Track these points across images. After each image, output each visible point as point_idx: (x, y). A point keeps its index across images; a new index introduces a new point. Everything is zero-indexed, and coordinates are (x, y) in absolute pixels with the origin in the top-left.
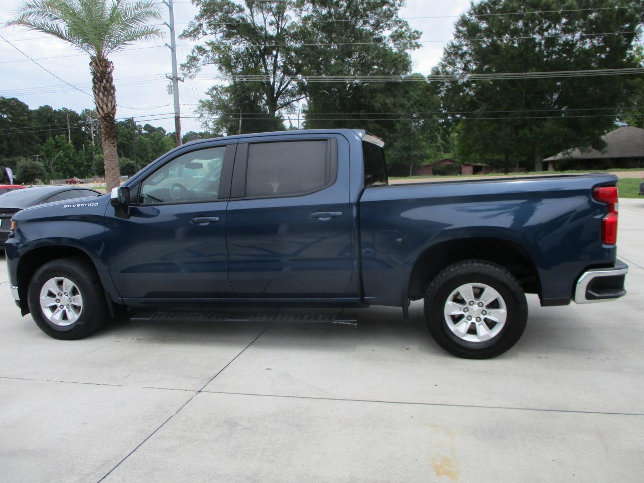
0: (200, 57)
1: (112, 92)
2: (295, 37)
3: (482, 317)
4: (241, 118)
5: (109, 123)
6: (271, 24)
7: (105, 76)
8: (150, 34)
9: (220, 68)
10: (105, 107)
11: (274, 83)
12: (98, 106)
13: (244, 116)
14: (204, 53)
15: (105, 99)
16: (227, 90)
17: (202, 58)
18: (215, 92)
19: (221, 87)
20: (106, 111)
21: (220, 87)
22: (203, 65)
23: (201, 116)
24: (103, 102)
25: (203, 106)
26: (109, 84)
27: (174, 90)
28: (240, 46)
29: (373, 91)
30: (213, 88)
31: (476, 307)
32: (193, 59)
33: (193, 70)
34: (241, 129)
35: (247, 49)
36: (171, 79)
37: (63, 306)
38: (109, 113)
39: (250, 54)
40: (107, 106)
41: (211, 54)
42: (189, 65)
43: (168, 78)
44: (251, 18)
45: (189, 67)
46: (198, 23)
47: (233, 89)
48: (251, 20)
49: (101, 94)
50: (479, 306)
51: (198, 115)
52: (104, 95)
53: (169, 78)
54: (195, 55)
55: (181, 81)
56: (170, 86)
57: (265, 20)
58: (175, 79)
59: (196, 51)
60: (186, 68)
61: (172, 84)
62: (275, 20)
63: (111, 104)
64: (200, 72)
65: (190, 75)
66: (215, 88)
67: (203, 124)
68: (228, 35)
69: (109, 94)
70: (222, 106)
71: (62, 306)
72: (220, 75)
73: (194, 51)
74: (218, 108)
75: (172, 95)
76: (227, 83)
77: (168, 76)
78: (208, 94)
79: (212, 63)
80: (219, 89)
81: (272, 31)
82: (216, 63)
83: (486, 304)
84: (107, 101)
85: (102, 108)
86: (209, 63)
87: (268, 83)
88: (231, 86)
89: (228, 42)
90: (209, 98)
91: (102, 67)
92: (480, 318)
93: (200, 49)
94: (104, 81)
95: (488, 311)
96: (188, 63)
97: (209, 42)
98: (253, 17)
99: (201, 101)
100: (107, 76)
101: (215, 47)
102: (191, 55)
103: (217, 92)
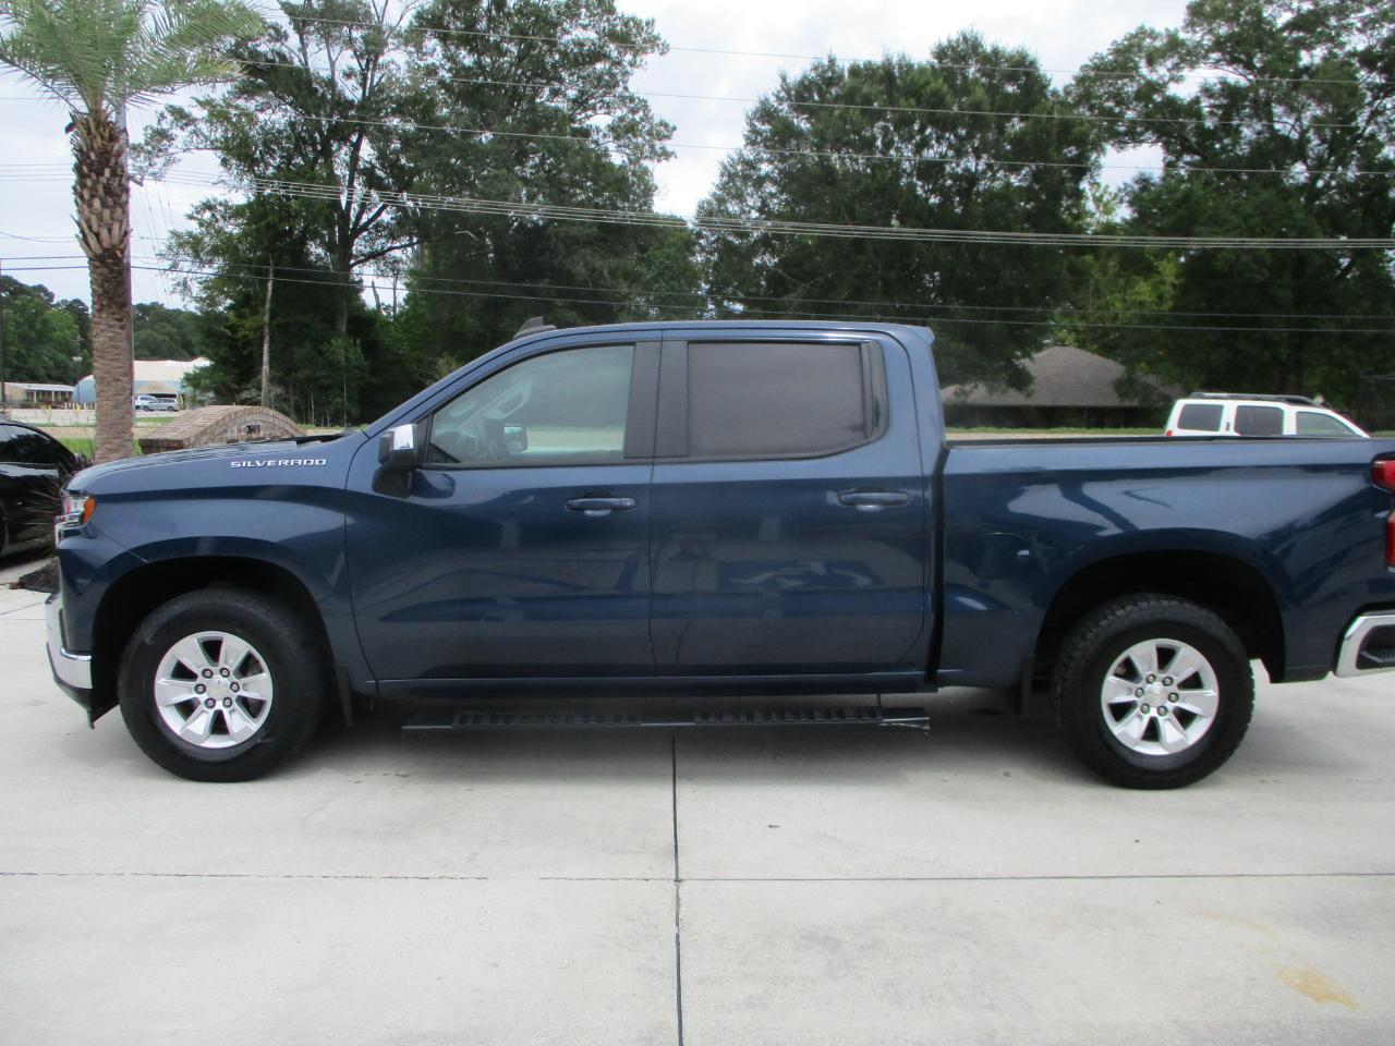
0: (176, 131)
1: (124, 198)
2: (401, 109)
3: (1170, 706)
4: (271, 277)
5: (111, 271)
6: (348, 75)
7: (109, 161)
9: (224, 162)
10: (104, 233)
11: (349, 204)
12: (87, 230)
13: (277, 273)
14: (187, 125)
15: (107, 213)
16: (238, 212)
17: (181, 135)
18: (207, 215)
19: (225, 205)
20: (105, 245)
21: (220, 204)
22: (185, 151)
23: (174, 268)
24: (100, 219)
25: (180, 245)
28: (278, 117)
29: (573, 243)
30: (204, 204)
31: (1157, 687)
32: (161, 135)
33: (159, 161)
34: (272, 302)
35: (292, 125)
37: (214, 701)
38: (114, 246)
39: (299, 139)
40: (110, 231)
41: (204, 127)
42: (149, 148)
44: (301, 56)
45: (149, 153)
46: (172, 54)
47: (257, 212)
48: (300, 61)
49: (97, 203)
50: (1165, 685)
51: (167, 264)
52: (104, 205)
54: (165, 125)
55: (136, 182)
57: (332, 64)
59: (170, 118)
60: (143, 155)
62: (356, 67)
63: (120, 227)
64: (175, 167)
65: (151, 170)
66: (208, 206)
67: (178, 284)
68: (247, 90)
69: (115, 203)
70: (226, 248)
71: (211, 703)
72: (225, 176)
73: (162, 116)
74: (215, 251)
76: (240, 198)
78: (191, 217)
79: (206, 148)
80: (219, 208)
81: (352, 91)
82: (216, 148)
83: (1178, 679)
84: (112, 219)
85: (97, 235)
86: (197, 148)
87: (336, 204)
88: (249, 205)
89: (251, 105)
90: (194, 227)
91: (102, 137)
92: (1165, 708)
93: (179, 115)
94: (107, 172)
95: (1182, 693)
96: (147, 144)
97: (202, 99)
98: (305, 55)
99: (175, 234)
100: (113, 161)
101: (218, 114)
102: (155, 126)
103: (213, 216)
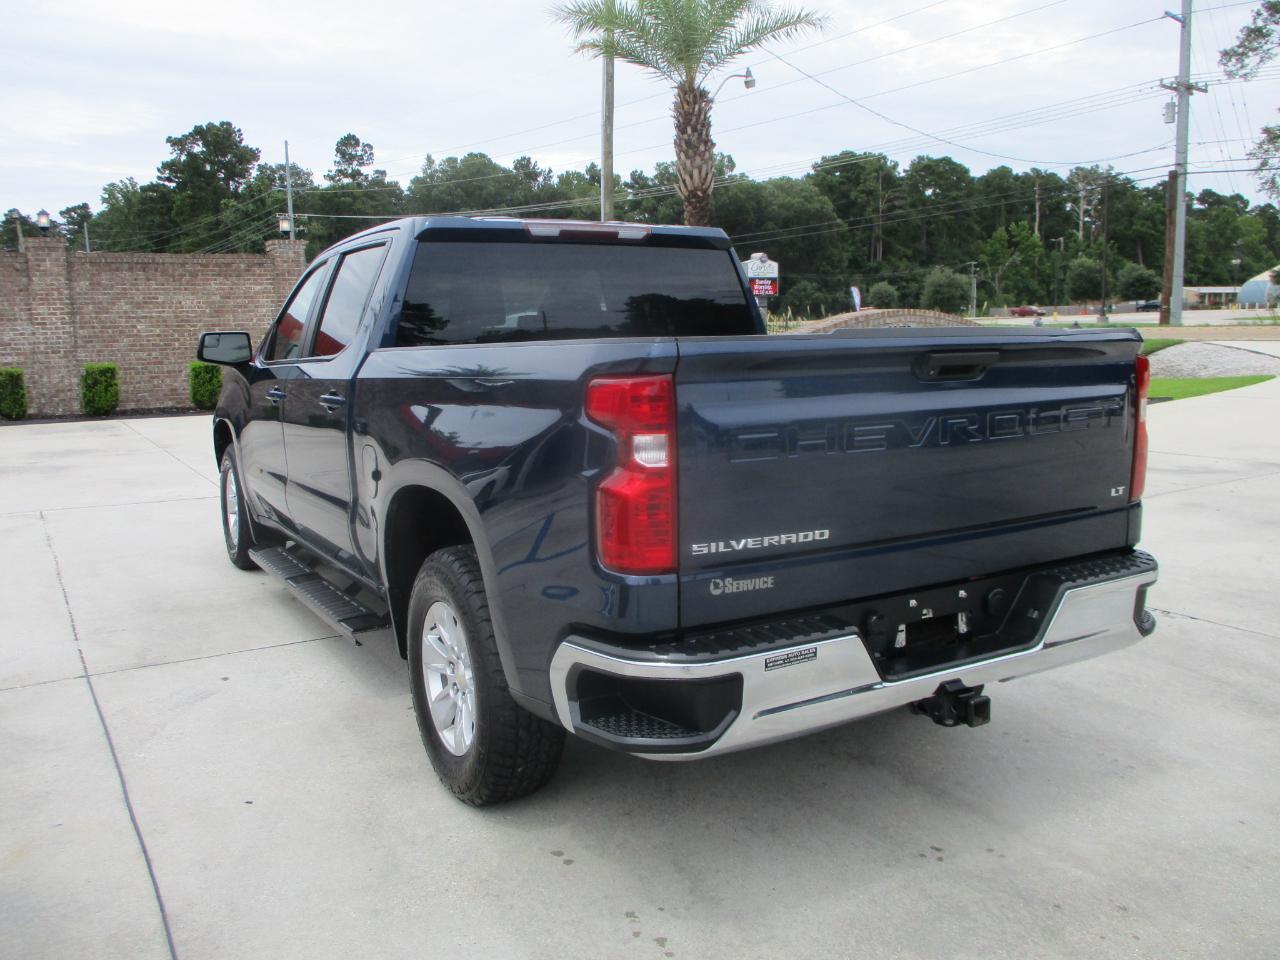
0: (1271, 27)
5: (695, 208)
8: (795, 23)
20: (689, 188)
23: (1263, 164)
25: (1271, 141)
26: (696, 134)
27: (1179, 115)
32: (1256, 34)
33: (1252, 60)
36: (1175, 89)
38: (696, 189)
40: (691, 177)
42: (1241, 50)
43: (1164, 86)
45: (1243, 54)
51: (1255, 163)
53: (1170, 88)
54: (1260, 23)
55: (1199, 89)
56: (1170, 106)
58: (1185, 88)
59: (1265, 14)
60: (1234, 60)
61: (1176, 100)
64: (1269, 63)
65: (1242, 72)
73: (1259, 14)
75: (1173, 126)
77: (1167, 82)
84: (692, 166)
85: (685, 181)
91: (688, 103)
94: (689, 130)
96: (1239, 47)
99: (1267, 130)
102: (1253, 27)
